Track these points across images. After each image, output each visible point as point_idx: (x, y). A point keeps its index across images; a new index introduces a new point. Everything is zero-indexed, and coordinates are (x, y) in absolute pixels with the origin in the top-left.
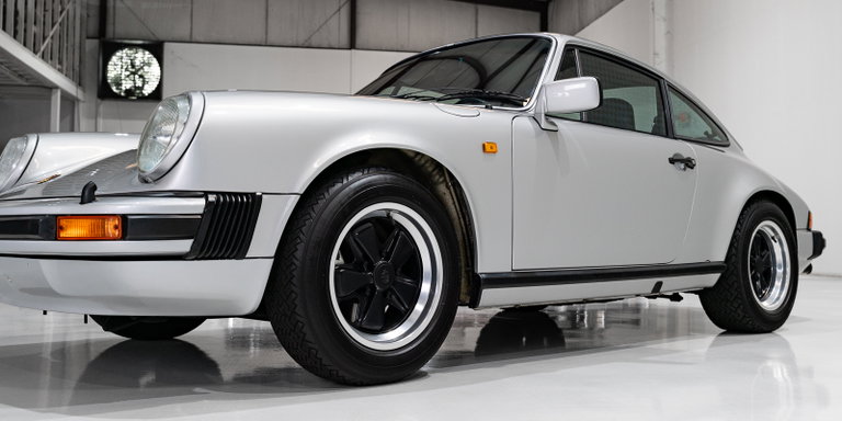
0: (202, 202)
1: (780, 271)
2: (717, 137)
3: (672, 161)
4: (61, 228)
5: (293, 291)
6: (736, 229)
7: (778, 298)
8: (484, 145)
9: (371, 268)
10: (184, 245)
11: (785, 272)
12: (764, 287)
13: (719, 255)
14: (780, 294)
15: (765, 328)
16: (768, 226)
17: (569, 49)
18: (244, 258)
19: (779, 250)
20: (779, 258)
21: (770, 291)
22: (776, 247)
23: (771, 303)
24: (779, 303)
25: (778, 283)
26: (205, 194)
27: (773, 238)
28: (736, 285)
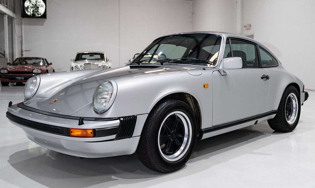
0: (118, 121)
1: (294, 110)
2: (274, 63)
3: (262, 78)
4: (71, 132)
5: (147, 146)
6: (282, 98)
7: (294, 119)
8: (204, 86)
9: (170, 134)
10: (114, 137)
11: (296, 110)
12: (289, 115)
13: (276, 108)
14: (294, 118)
15: (289, 131)
16: (292, 95)
17: (228, 39)
18: (131, 137)
19: (295, 103)
20: (294, 106)
21: (291, 117)
22: (294, 101)
23: (291, 122)
24: (294, 121)
25: (293, 114)
26: (119, 118)
27: (293, 98)
28: (281, 117)
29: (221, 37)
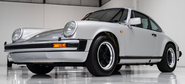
1: (173, 59)
2: (159, 30)
4: (54, 45)
6: (165, 50)
8: (121, 31)
9: (103, 54)
10: (76, 49)
11: (174, 59)
13: (161, 55)
14: (173, 64)
15: (170, 71)
16: (170, 49)
17: (132, 11)
18: (84, 51)
19: (173, 55)
20: (173, 56)
21: (171, 63)
23: (171, 66)
24: (173, 66)
25: (173, 62)
27: (171, 52)
28: (165, 62)
29: (128, 10)
